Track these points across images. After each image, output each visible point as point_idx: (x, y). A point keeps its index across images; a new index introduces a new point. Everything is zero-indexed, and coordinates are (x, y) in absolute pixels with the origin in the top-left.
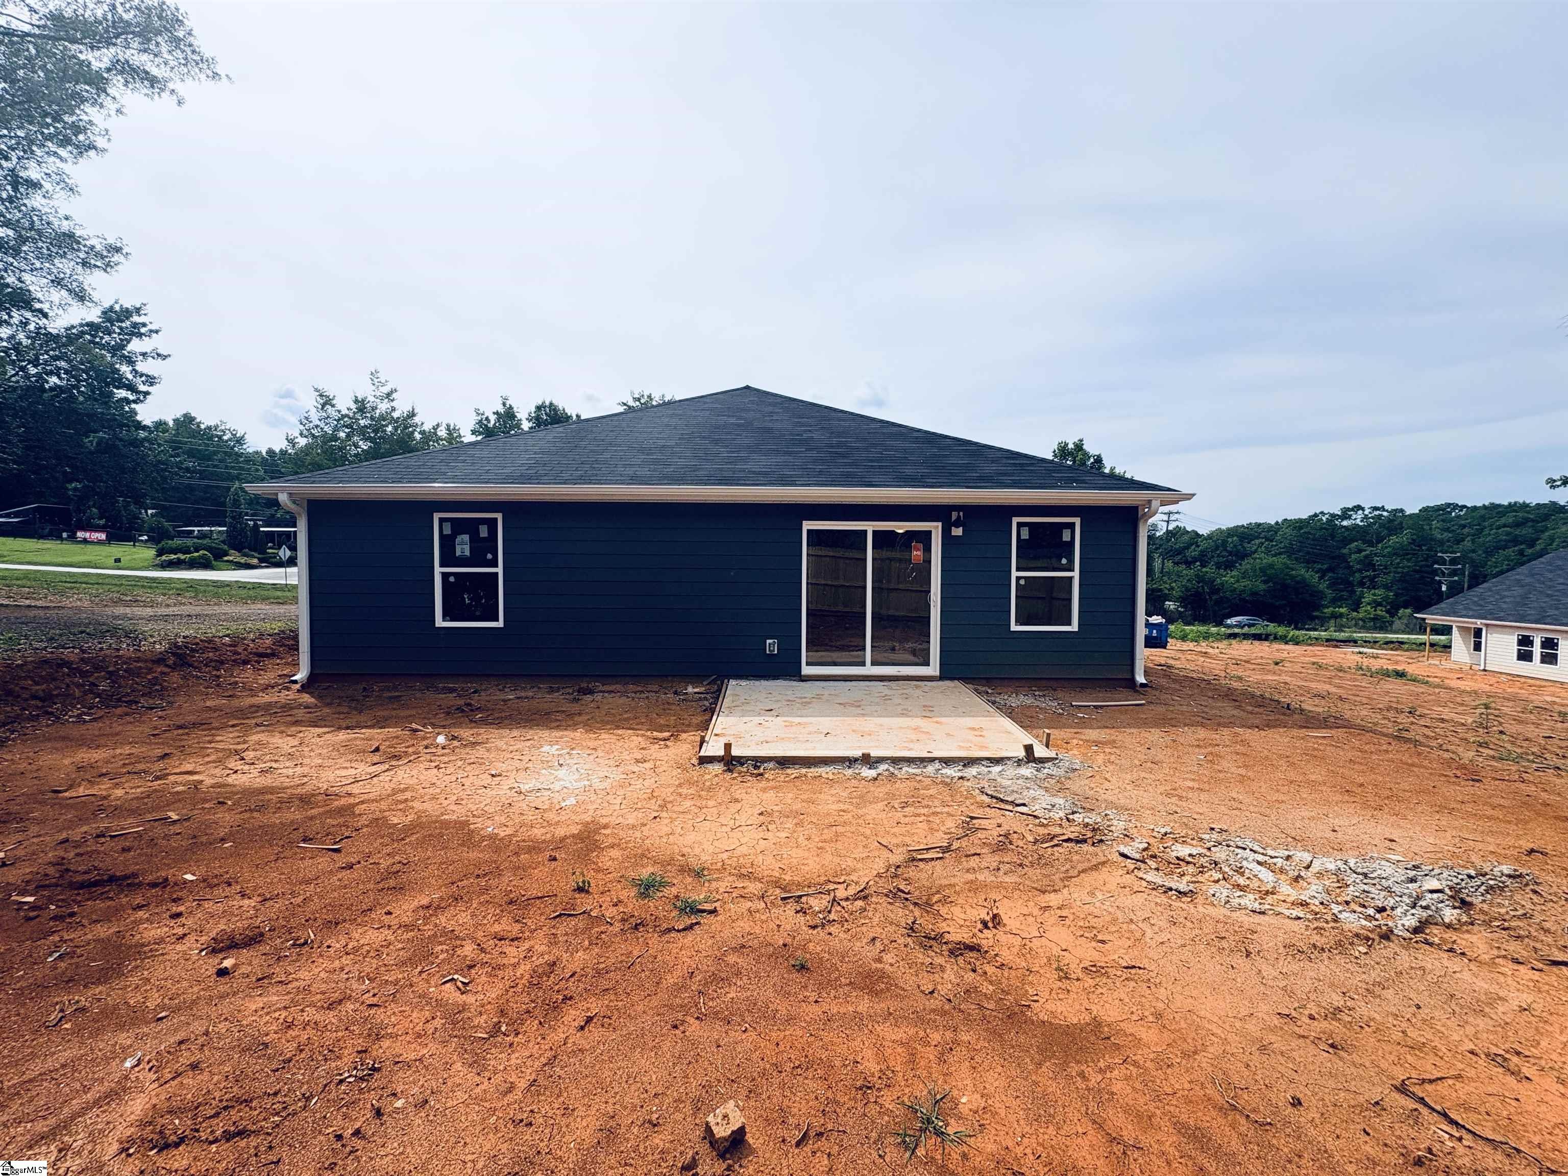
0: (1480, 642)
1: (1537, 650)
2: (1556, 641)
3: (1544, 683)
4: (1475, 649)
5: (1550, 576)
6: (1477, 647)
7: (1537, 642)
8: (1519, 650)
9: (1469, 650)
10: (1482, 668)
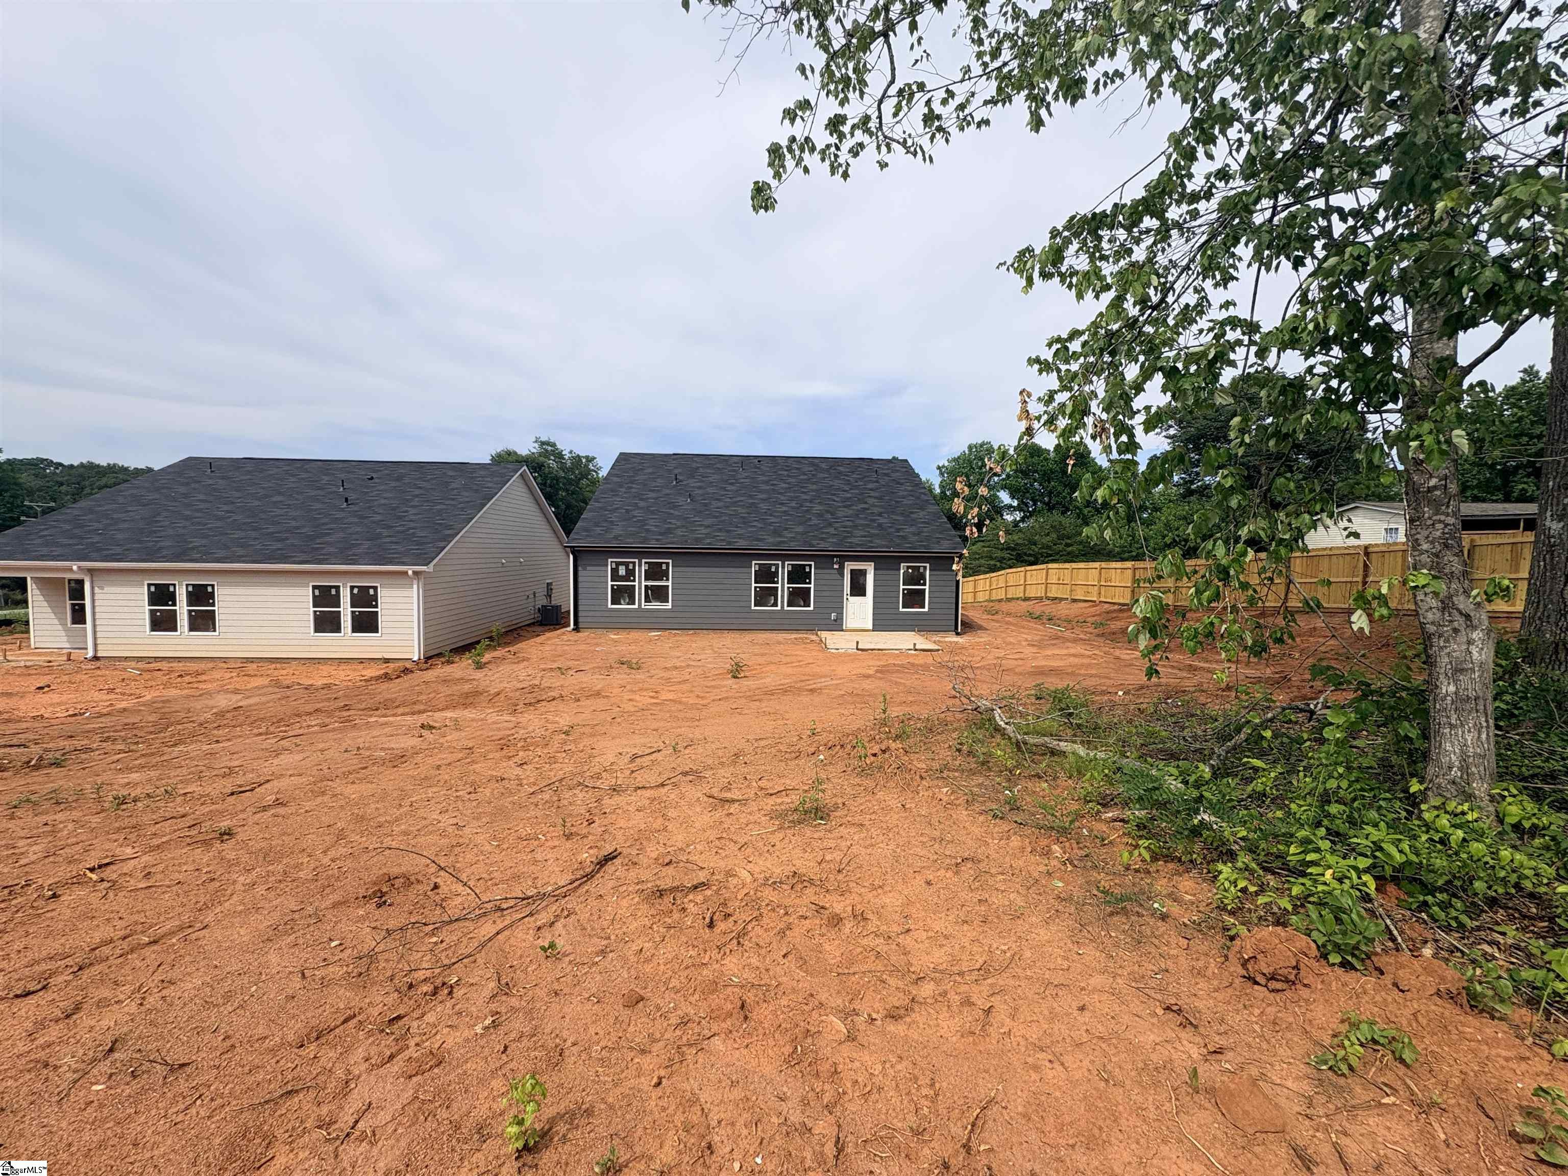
0: (83, 607)
1: (182, 608)
2: (210, 589)
3: (202, 666)
4: (74, 622)
5: (183, 490)
6: (79, 616)
7: (182, 595)
8: (152, 612)
9: (64, 624)
10: (90, 654)
